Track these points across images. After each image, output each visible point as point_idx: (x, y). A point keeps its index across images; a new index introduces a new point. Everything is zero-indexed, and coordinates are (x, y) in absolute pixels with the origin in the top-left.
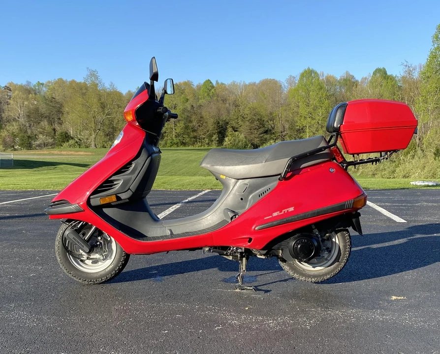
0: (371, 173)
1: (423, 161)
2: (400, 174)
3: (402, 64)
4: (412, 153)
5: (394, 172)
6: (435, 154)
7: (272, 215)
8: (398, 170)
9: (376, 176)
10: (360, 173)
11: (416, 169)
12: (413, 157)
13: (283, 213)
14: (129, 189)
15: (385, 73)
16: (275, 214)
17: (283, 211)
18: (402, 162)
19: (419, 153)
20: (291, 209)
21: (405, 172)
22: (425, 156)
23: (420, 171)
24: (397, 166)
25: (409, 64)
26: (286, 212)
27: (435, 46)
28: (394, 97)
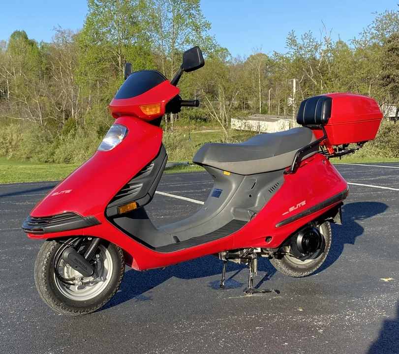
0: (24, 156)
1: (85, 140)
2: (61, 156)
3: (55, 29)
4: (72, 131)
5: (53, 154)
6: (98, 132)
7: (288, 211)
8: (57, 151)
9: (31, 160)
10: (10, 157)
11: (79, 150)
12: (74, 135)
13: (297, 207)
14: (148, 193)
15: (26, 37)
16: (291, 209)
17: (297, 205)
18: (61, 142)
19: (80, 131)
20: (304, 203)
21: (67, 154)
22: (86, 135)
23: (83, 152)
24: (57, 147)
25: (62, 29)
26: (300, 206)
27: (91, 11)
28: (42, 66)
